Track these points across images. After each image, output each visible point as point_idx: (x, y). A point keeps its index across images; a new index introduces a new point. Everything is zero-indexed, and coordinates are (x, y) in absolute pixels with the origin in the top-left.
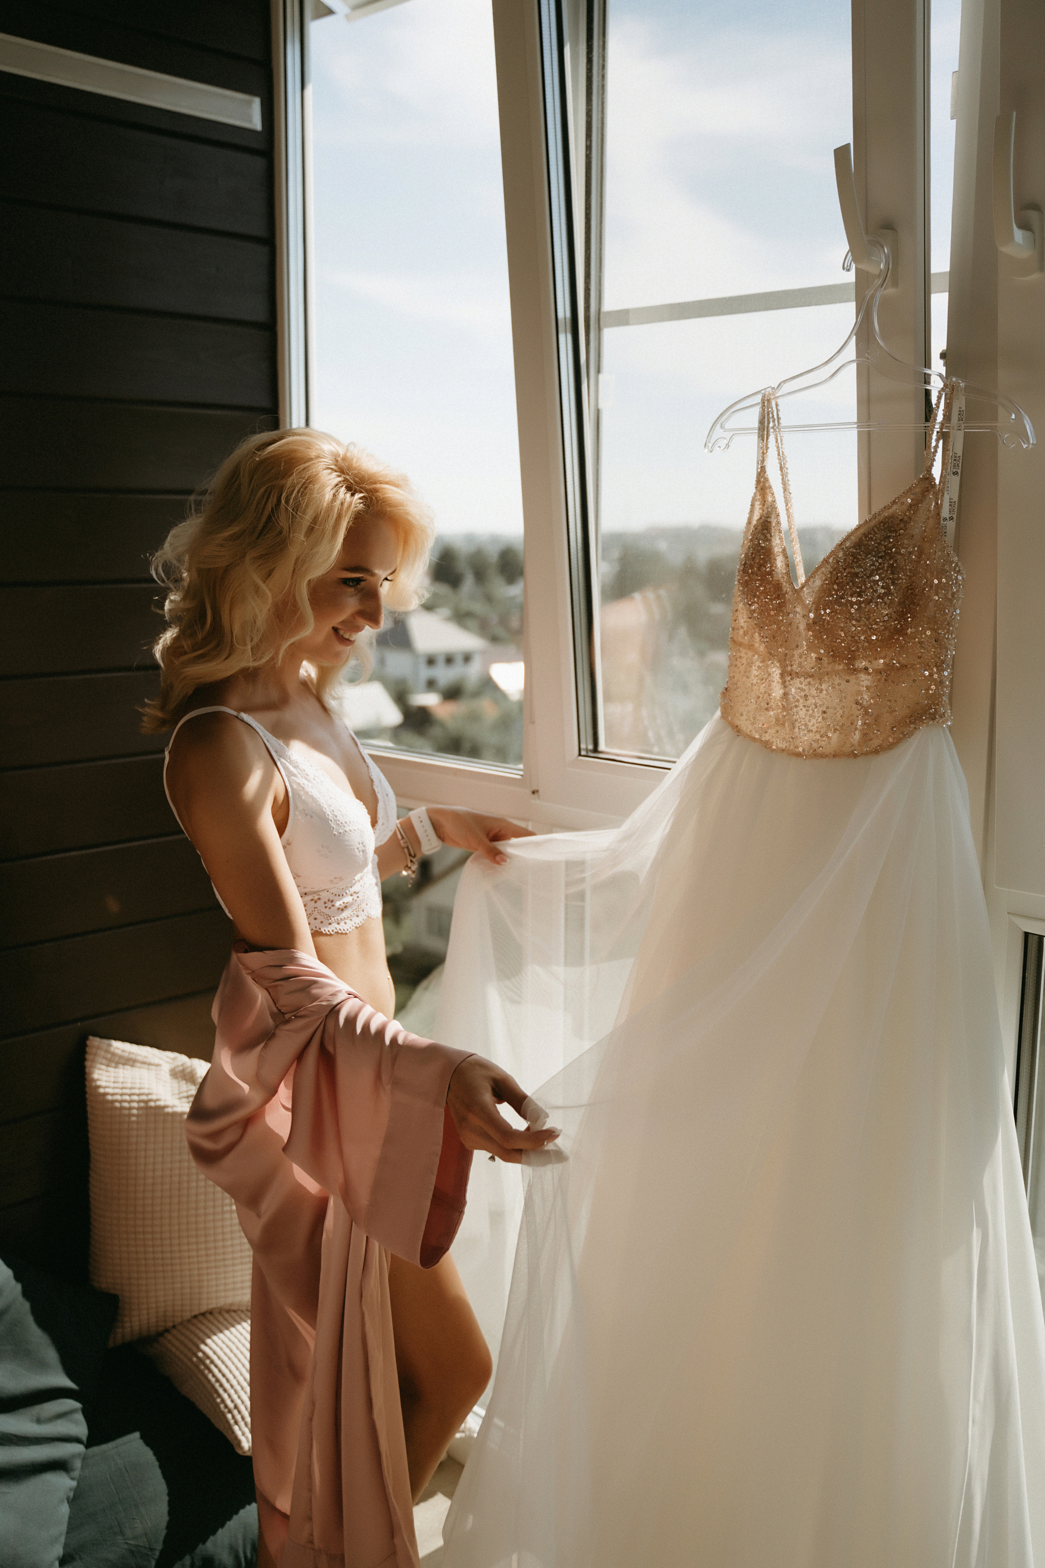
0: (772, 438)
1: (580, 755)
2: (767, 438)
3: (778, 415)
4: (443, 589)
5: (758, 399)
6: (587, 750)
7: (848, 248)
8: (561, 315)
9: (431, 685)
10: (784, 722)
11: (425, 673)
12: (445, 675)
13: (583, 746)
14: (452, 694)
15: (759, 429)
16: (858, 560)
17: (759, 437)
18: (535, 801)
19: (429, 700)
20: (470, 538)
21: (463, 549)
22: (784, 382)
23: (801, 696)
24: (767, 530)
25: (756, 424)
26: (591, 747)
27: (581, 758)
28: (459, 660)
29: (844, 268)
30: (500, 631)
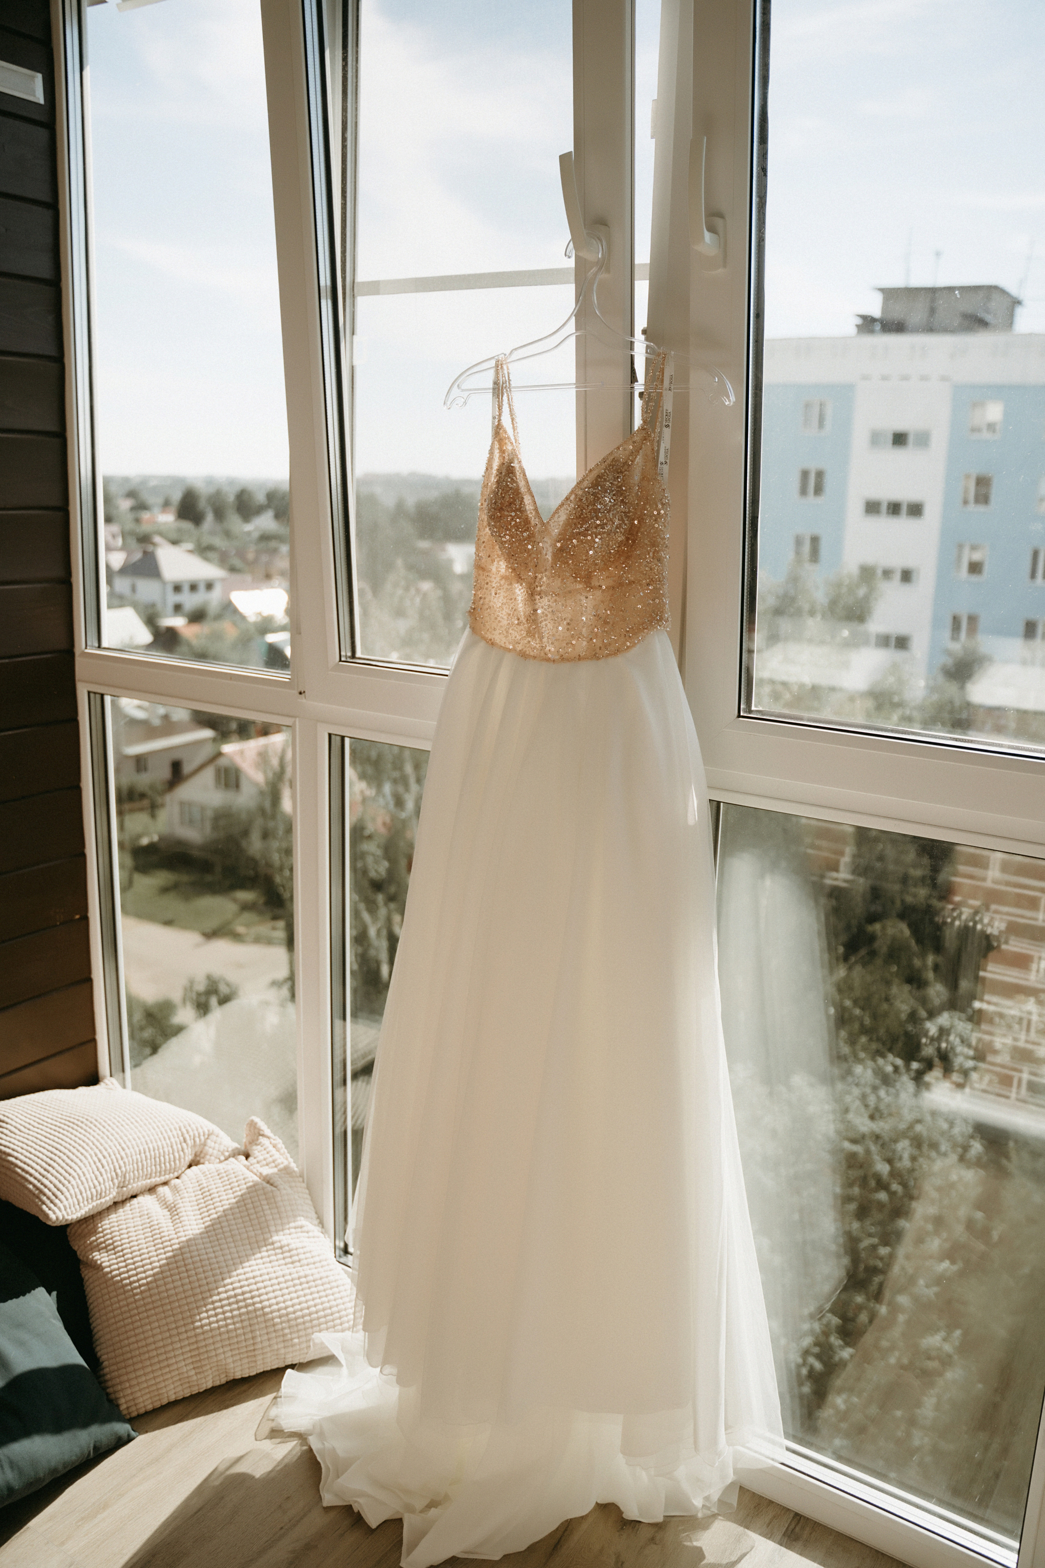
0: (505, 398)
1: (340, 661)
2: (502, 396)
3: (509, 377)
4: (187, 525)
5: (493, 363)
6: (346, 656)
7: (570, 237)
8: (322, 283)
9: (178, 608)
10: (535, 633)
11: (173, 599)
12: (190, 601)
13: (343, 653)
14: (197, 617)
15: (494, 389)
16: (599, 499)
17: (493, 396)
18: (302, 700)
19: (178, 622)
20: (209, 481)
21: (204, 490)
22: (516, 349)
23: (549, 612)
24: (512, 473)
25: (491, 385)
26: (349, 654)
27: (341, 663)
28: (202, 587)
29: (566, 255)
30: (237, 562)
